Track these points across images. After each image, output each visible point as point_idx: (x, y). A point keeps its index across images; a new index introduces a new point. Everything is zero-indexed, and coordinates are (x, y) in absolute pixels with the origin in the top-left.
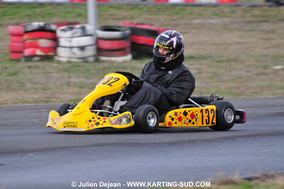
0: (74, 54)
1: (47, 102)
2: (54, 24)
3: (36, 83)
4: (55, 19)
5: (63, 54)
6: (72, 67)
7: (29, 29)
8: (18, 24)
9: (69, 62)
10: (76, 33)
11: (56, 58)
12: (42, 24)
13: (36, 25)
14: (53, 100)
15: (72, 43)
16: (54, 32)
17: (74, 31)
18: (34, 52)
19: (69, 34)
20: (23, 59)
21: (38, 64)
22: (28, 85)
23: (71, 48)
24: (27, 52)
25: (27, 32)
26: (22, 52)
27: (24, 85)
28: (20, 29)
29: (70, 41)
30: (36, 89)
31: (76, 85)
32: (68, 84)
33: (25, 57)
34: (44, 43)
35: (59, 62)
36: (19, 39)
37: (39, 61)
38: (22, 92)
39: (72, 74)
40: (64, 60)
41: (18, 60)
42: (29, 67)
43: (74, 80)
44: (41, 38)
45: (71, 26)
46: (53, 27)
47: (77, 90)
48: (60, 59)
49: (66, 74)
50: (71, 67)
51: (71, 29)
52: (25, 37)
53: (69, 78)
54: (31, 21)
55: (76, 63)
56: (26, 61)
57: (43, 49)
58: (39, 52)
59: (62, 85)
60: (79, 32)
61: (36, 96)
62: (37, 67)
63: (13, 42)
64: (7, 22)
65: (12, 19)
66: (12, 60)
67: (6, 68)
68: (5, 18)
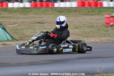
7: (112, 16)
8: (108, 14)
20: (110, 26)
24: (111, 24)
26: (109, 24)
28: (109, 16)
36: (109, 19)
41: (108, 27)
42: (112, 29)
52: (111, 18)
54: (113, 13)
63: (107, 20)
64: (104, 14)
65: (106, 13)
66: (106, 26)
67: (104, 29)
68: (104, 12)
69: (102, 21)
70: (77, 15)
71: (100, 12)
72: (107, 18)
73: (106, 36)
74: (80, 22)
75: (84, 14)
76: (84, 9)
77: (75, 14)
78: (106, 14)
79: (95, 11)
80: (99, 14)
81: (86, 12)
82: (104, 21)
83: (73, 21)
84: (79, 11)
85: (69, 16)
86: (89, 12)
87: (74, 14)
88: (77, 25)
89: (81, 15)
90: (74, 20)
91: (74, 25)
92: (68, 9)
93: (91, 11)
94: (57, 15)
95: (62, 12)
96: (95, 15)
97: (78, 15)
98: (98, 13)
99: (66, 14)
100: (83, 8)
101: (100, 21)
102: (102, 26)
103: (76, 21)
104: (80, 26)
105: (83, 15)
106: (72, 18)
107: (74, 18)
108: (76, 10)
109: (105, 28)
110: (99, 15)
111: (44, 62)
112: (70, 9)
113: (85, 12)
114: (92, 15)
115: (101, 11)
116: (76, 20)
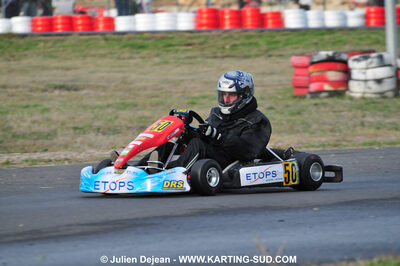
0: (369, 88)
1: (336, 146)
2: (346, 53)
3: (324, 124)
4: (347, 48)
5: (356, 89)
6: (367, 104)
7: (315, 60)
8: (302, 55)
9: (363, 98)
10: (371, 63)
11: (347, 93)
12: (330, 53)
13: (323, 54)
14: (344, 143)
15: (366, 76)
16: (345, 63)
17: (370, 60)
18: (322, 86)
19: (363, 64)
20: (308, 96)
21: (325, 101)
22: (314, 126)
23: (366, 81)
24: (313, 87)
25: (313, 63)
26: (307, 87)
27: (309, 126)
28: (305, 60)
29: (364, 73)
30: (323, 131)
31: (371, 125)
32: (363, 124)
33: (311, 93)
34: (333, 75)
35: (351, 98)
36: (304, 71)
37: (327, 97)
38: (307, 135)
39: (367, 112)
40: (358, 95)
41: (302, 97)
42: (316, 105)
43: (369, 119)
44: (330, 70)
45: (366, 55)
46: (344, 57)
47: (372, 131)
48: (352, 95)
49: (359, 113)
50: (365, 103)
51: (366, 58)
52: (311, 69)
53: (364, 116)
54: (318, 51)
55: (371, 99)
56: (312, 98)
57: (332, 83)
58: (327, 87)
59: (355, 126)
60: (375, 61)
61: (323, 139)
62: (324, 104)
63: (297, 75)
64: (290, 52)
65: (296, 48)
66: (295, 97)
67: (288, 106)
68: (288, 47)
69: (283, 78)
70: (195, 57)
71: (273, 46)
72: (297, 67)
73: (298, 131)
74: (206, 83)
75: (219, 55)
76: (219, 36)
77: (189, 54)
78: (297, 51)
79: (256, 44)
80: (270, 53)
81: (228, 47)
82: (287, 79)
83: (182, 78)
84: (201, 44)
85: (166, 63)
86: (235, 45)
87: (183, 56)
88: (197, 95)
89: (207, 58)
90: (183, 74)
91: (183, 92)
92: (163, 38)
93: (243, 45)
94: (124, 59)
95: (142, 47)
96: (257, 56)
97: (199, 59)
98: (267, 51)
99: (157, 55)
100: (214, 32)
101: (276, 78)
102: (280, 97)
103: (193, 80)
104: (204, 97)
105: (215, 57)
106: (178, 70)
107: (185, 69)
108: (190, 41)
109: (290, 103)
110: (270, 56)
111: (78, 230)
112: (171, 36)
113: (223, 48)
114: (246, 57)
115: (277, 42)
116: (190, 74)
